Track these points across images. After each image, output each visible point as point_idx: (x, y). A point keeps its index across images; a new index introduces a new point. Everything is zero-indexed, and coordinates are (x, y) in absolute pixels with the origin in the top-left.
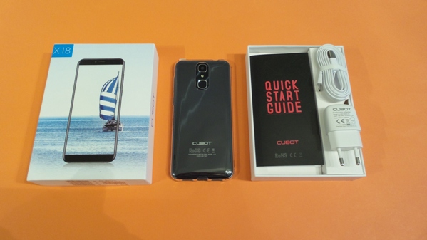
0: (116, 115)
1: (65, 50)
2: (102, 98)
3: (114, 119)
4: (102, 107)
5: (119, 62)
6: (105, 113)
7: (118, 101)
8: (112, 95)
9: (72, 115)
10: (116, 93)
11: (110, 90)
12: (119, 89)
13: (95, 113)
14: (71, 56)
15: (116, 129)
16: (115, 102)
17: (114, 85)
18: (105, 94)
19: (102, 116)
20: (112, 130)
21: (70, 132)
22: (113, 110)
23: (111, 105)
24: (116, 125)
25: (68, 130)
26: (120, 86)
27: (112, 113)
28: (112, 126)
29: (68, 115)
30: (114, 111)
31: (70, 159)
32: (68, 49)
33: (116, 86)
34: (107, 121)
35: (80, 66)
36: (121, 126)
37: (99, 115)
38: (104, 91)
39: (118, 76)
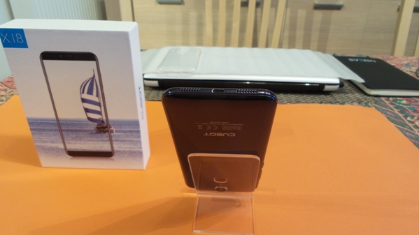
0: (104, 118)
1: (16, 38)
2: (84, 101)
3: (103, 122)
4: (87, 110)
6: (92, 116)
7: (102, 104)
8: (93, 98)
9: (60, 117)
10: (97, 96)
11: (90, 92)
12: (100, 90)
13: (83, 116)
14: (27, 47)
15: (107, 131)
16: (100, 106)
17: (92, 86)
18: (86, 96)
19: (90, 119)
20: (105, 132)
21: (64, 133)
22: (99, 113)
23: (97, 108)
24: (107, 127)
25: (61, 131)
27: (100, 117)
28: (103, 128)
29: (54, 117)
30: (101, 115)
31: (74, 154)
32: (19, 36)
33: (95, 87)
34: (96, 124)
35: (44, 61)
36: (112, 128)
37: (86, 117)
38: (83, 92)
39: (94, 76)
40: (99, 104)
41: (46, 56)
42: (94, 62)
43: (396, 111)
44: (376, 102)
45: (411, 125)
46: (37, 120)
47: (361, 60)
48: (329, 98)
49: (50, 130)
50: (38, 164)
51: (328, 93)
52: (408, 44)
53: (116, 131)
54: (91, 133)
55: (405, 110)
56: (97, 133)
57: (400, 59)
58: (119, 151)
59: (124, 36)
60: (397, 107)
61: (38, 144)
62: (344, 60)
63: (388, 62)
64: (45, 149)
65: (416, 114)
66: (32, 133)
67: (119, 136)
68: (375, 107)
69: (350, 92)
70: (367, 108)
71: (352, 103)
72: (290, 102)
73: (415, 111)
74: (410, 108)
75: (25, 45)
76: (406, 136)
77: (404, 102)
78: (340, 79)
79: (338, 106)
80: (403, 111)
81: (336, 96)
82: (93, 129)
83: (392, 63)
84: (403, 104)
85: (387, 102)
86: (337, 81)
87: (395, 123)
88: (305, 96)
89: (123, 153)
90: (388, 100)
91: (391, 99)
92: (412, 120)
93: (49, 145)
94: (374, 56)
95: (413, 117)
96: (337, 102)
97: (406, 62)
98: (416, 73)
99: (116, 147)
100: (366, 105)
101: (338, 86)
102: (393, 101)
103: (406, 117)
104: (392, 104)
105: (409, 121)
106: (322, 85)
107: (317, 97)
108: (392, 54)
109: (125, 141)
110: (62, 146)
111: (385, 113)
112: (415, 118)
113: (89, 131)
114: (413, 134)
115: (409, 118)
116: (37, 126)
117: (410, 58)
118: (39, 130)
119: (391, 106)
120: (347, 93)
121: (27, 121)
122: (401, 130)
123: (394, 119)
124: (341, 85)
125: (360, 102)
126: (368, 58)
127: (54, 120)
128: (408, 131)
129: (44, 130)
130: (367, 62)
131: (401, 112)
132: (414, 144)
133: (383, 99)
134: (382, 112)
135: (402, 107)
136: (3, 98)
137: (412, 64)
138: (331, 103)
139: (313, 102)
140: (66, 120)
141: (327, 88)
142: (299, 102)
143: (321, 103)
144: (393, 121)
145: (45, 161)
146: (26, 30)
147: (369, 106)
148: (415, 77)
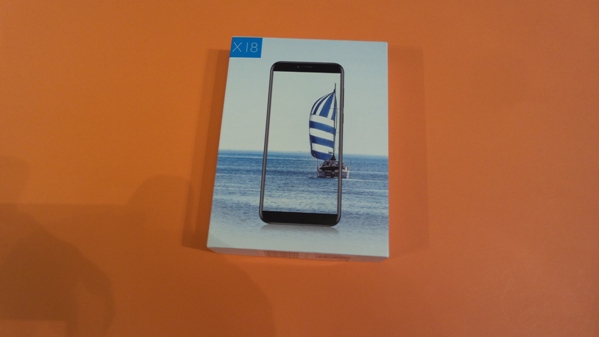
0: (337, 152)
1: (250, 47)
2: (312, 125)
3: (333, 158)
4: (313, 139)
5: (334, 68)
6: (319, 148)
7: (338, 131)
8: (327, 121)
9: (269, 149)
10: (333, 118)
11: (324, 113)
12: (338, 111)
13: (304, 148)
14: (259, 56)
15: (337, 175)
16: (334, 133)
17: (330, 105)
18: (317, 119)
19: (315, 154)
20: (332, 176)
21: (267, 176)
22: (331, 144)
23: (328, 136)
24: (337, 168)
25: (264, 172)
26: (338, 106)
27: (331, 150)
28: (331, 169)
29: (262, 149)
30: (333, 147)
31: (272, 217)
32: (254, 45)
33: (332, 107)
34: (323, 161)
35: (275, 73)
36: (345, 170)
37: (309, 151)
38: (315, 113)
39: (335, 91)
40: (332, 131)
42: (339, 75)
56: (320, 177)
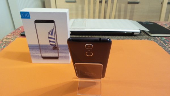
0: (56, 44)
2: (49, 38)
3: (56, 45)
4: (50, 41)
5: (52, 21)
6: (52, 43)
7: (56, 39)
8: (53, 37)
9: (40, 44)
10: (54, 36)
11: (52, 35)
12: (55, 34)
13: (48, 43)
15: (57, 49)
17: (53, 32)
18: (50, 36)
19: (51, 45)
20: (56, 49)
21: (41, 50)
22: (54, 42)
24: (57, 48)
25: (40, 49)
28: (55, 48)
29: (38, 44)
31: (44, 58)
32: (27, 14)
33: (53, 33)
34: (53, 46)
35: (36, 23)
36: (59, 48)
38: (49, 35)
39: (53, 29)
40: (54, 39)
41: (37, 21)
42: (54, 24)
43: (162, 42)
44: (154, 39)
45: (167, 47)
46: (32, 45)
47: (147, 23)
48: (136, 37)
49: (36, 49)
50: (31, 62)
51: (135, 35)
52: (165, 17)
53: (60, 49)
54: (51, 50)
55: (165, 41)
56: (53, 50)
57: (163, 23)
58: (61, 57)
59: (65, 14)
60: (162, 40)
61: (31, 54)
62: (141, 23)
63: (158, 24)
64: (34, 56)
65: (169, 43)
66: (30, 50)
67: (61, 51)
68: (154, 40)
69: (144, 35)
70: (150, 41)
71: (145, 39)
72: (121, 39)
73: (169, 42)
74: (167, 41)
75: (29, 18)
76: (166, 50)
77: (165, 38)
78: (140, 30)
79: (139, 40)
80: (164, 42)
81: (138, 37)
82: (52, 48)
83: (160, 24)
84: (164, 39)
85: (158, 39)
86: (139, 31)
87: (161, 46)
88: (127, 37)
89: (62, 57)
90: (158, 38)
91: (159, 37)
92: (168, 45)
93: (35, 54)
94: (152, 22)
95: (168, 44)
96: (139, 39)
97: (165, 24)
98: (169, 28)
99: (60, 55)
100: (150, 40)
101: (139, 33)
102: (160, 38)
103: (165, 44)
104: (160, 39)
105: (166, 45)
106: (133, 33)
107: (131, 37)
108: (159, 20)
109: (63, 53)
110: (40, 55)
111: (157, 43)
112: (169, 44)
113: (50, 49)
114: (168, 50)
115: (166, 44)
116: (31, 47)
117: (166, 22)
118: (32, 49)
119: (160, 40)
120: (143, 35)
121: (28, 46)
122: (164, 49)
123: (161, 45)
124: (140, 32)
125: (148, 39)
126: (150, 22)
127: (38, 45)
128: (166, 49)
129: (34, 49)
130: (150, 24)
131: (163, 42)
132: (169, 53)
133: (156, 37)
134: (157, 42)
135: (164, 40)
136: (13, 39)
137: (167, 24)
138: (137, 39)
139: (130, 39)
140: (42, 45)
141: (135, 33)
142: (125, 39)
143: (133, 39)
144: (160, 46)
145: (34, 61)
146: (30, 12)
147: (151, 40)
148: (169, 29)
